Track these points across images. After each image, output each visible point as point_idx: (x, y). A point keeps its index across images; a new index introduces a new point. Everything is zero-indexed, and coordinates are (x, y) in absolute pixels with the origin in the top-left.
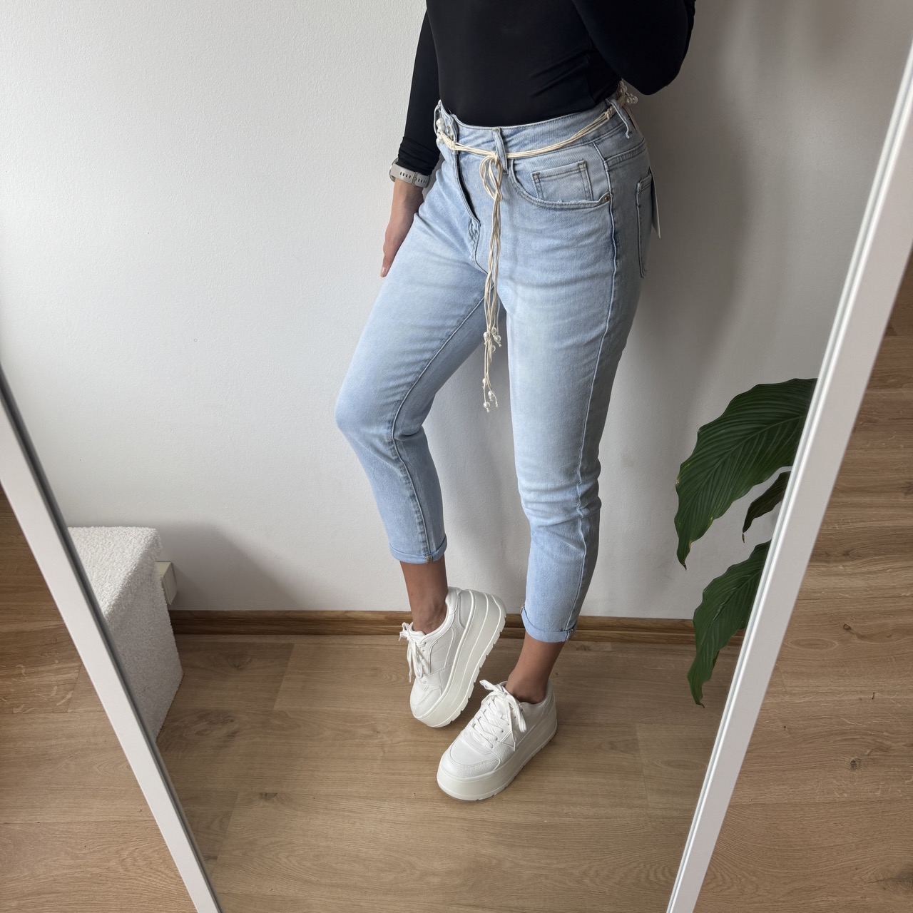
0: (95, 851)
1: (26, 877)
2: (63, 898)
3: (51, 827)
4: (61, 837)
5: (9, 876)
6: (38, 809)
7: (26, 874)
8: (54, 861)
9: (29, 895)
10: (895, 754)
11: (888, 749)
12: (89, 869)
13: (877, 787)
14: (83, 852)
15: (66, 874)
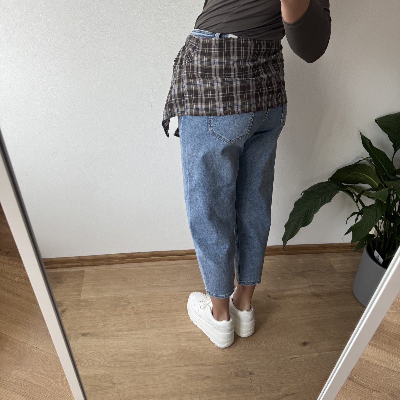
0: (53, 371)
1: (23, 370)
2: (34, 387)
3: (40, 352)
4: (43, 358)
5: (17, 367)
6: (38, 341)
7: (23, 369)
8: (36, 368)
9: (22, 379)
12: (48, 378)
14: (48, 369)
15: (39, 376)
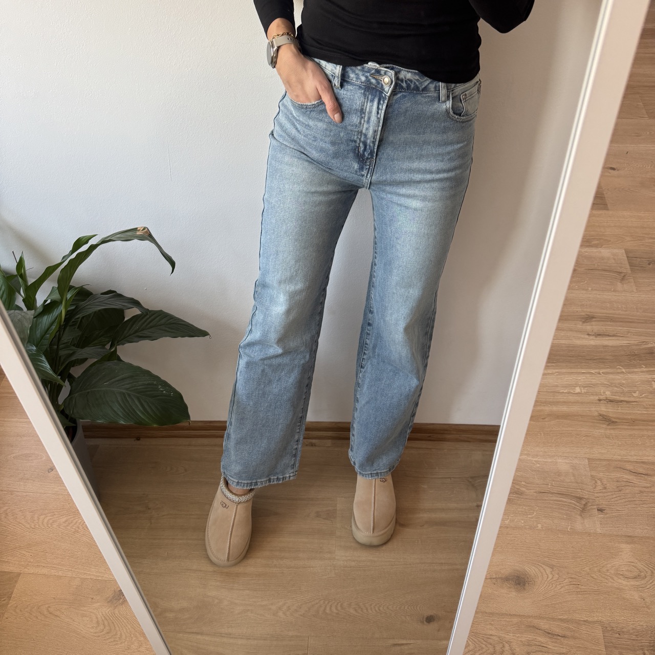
10: (526, 497)
11: (522, 493)
13: (507, 517)
